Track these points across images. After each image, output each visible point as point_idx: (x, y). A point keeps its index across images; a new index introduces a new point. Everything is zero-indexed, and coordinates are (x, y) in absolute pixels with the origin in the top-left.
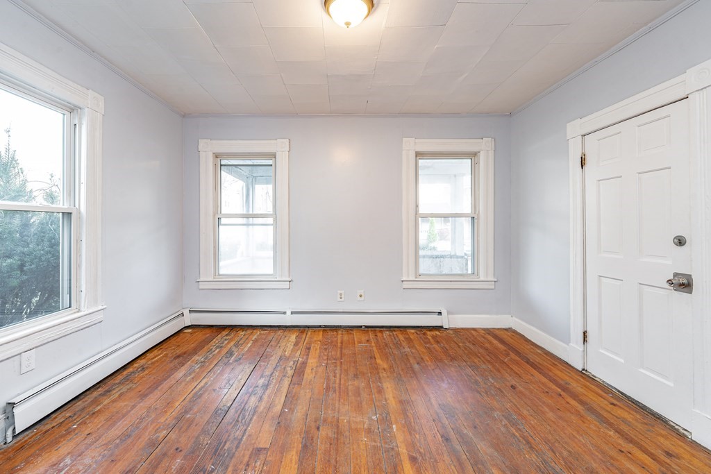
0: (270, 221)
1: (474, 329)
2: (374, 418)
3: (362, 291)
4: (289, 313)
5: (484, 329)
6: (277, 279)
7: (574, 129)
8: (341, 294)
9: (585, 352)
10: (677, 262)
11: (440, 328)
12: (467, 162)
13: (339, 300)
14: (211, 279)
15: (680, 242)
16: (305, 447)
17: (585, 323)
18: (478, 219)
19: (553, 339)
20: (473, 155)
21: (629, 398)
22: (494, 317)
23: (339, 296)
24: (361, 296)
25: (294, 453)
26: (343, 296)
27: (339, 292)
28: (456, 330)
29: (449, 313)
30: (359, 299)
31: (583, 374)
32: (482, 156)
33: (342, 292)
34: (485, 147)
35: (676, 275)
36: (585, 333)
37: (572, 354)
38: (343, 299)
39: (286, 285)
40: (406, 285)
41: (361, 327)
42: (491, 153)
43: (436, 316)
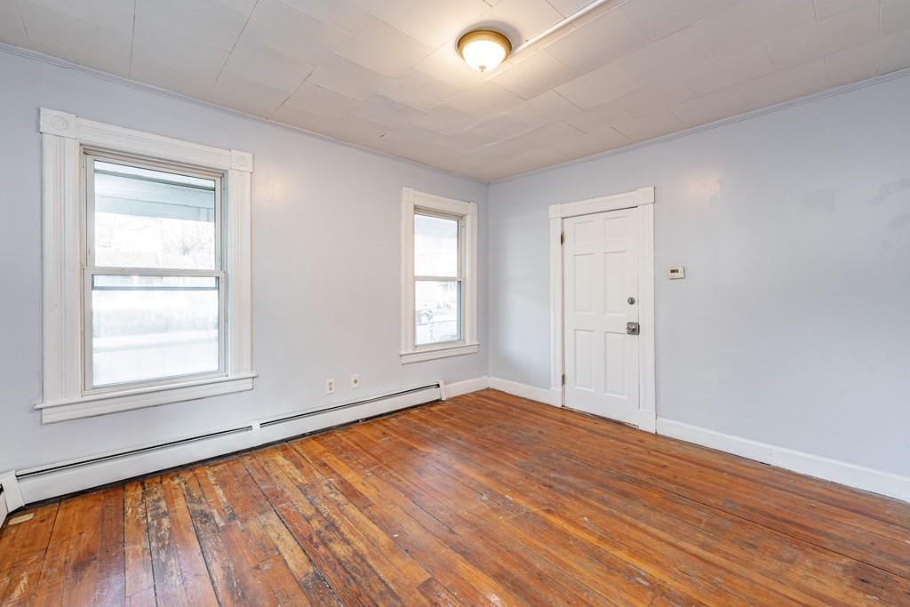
0: (211, 282)
1: (464, 395)
2: (484, 498)
3: (357, 375)
4: (256, 426)
5: (474, 393)
6: (230, 378)
7: (556, 211)
8: (330, 384)
9: (563, 392)
10: (631, 314)
11: (437, 402)
12: (452, 224)
13: (328, 392)
14: (77, 398)
15: (632, 301)
16: (463, 553)
17: (563, 369)
18: (465, 283)
19: (534, 388)
20: (459, 218)
21: (598, 416)
22: (477, 380)
23: (328, 387)
24: (356, 382)
25: (463, 564)
26: (333, 386)
27: (328, 381)
28: (454, 400)
29: (445, 384)
30: (353, 385)
31: (563, 409)
32: (468, 219)
33: (332, 380)
34: (471, 210)
35: (629, 324)
36: (563, 377)
37: (551, 396)
38: (333, 390)
39: (248, 384)
40: (404, 360)
41: (358, 421)
42: (476, 218)
43: (434, 389)
